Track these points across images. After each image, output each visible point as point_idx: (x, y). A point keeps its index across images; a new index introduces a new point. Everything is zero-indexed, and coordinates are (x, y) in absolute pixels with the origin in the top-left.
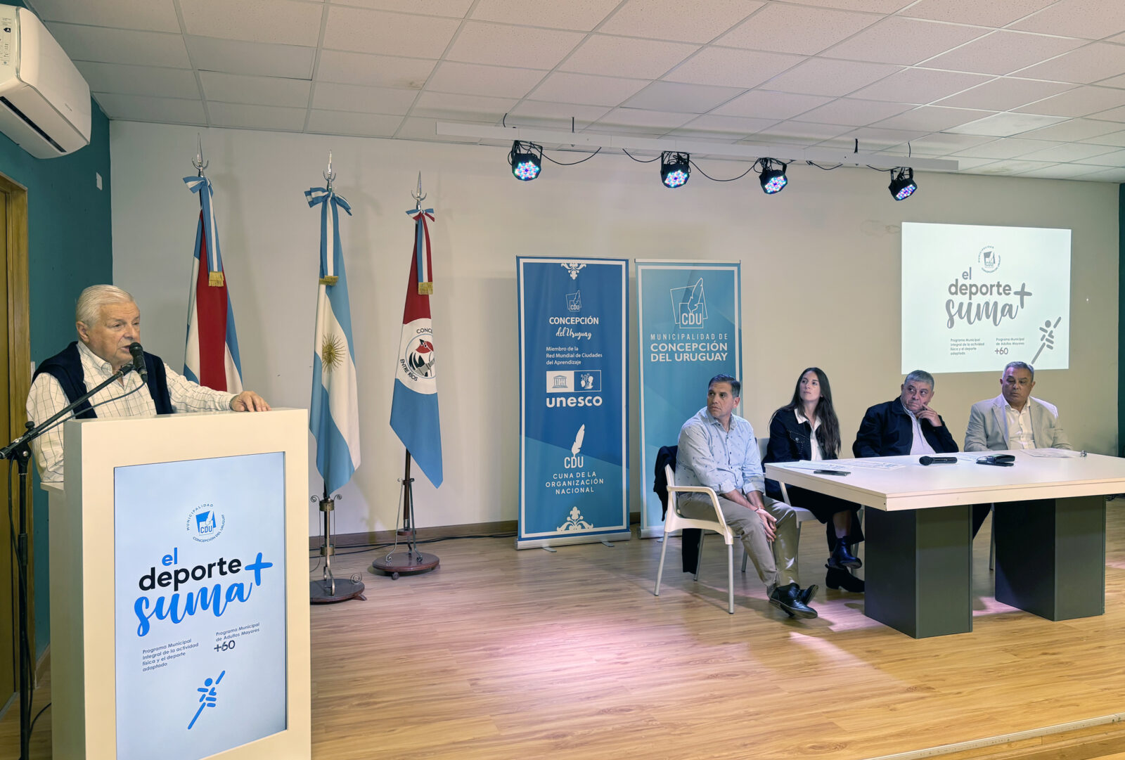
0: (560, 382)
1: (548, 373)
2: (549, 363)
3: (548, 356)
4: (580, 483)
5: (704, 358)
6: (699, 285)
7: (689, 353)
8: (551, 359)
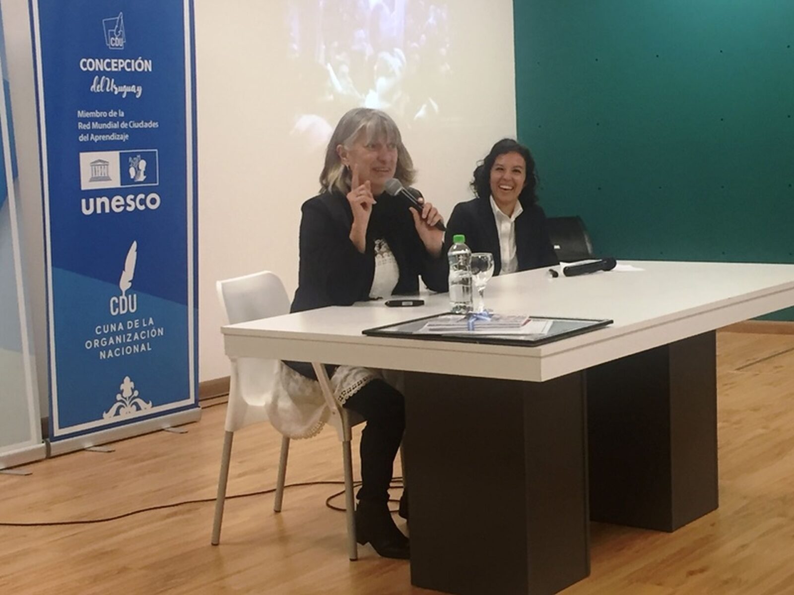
0: (99, 170)
1: (83, 156)
2: (83, 138)
3: (81, 126)
4: (132, 338)
8: (85, 132)
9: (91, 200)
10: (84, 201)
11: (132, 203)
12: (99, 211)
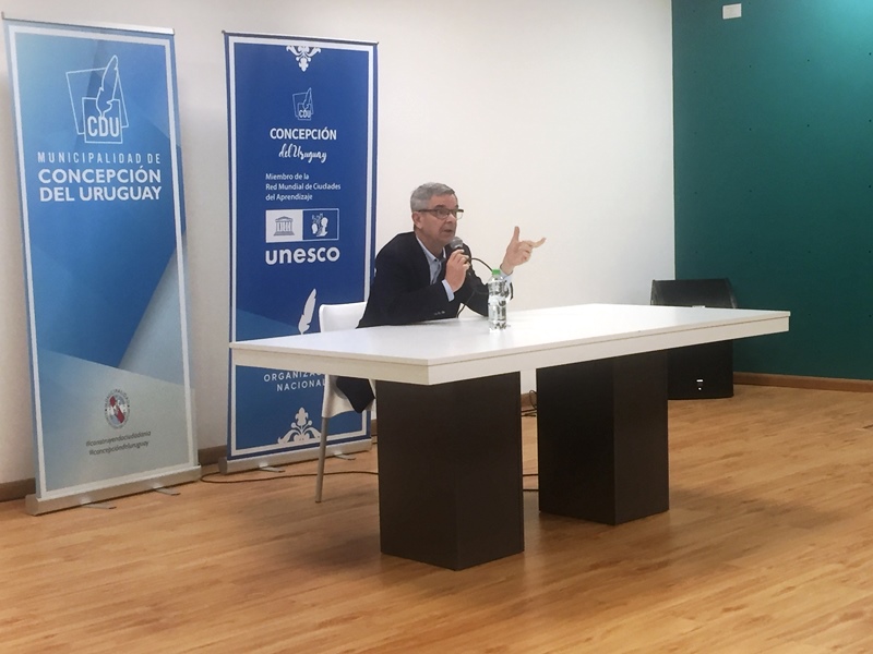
0: (283, 225)
1: (269, 214)
2: (269, 198)
3: (268, 186)
5: (126, 194)
6: (112, 67)
7: (101, 185)
8: (271, 192)
9: (275, 252)
10: (268, 253)
11: (314, 256)
12: (282, 261)
